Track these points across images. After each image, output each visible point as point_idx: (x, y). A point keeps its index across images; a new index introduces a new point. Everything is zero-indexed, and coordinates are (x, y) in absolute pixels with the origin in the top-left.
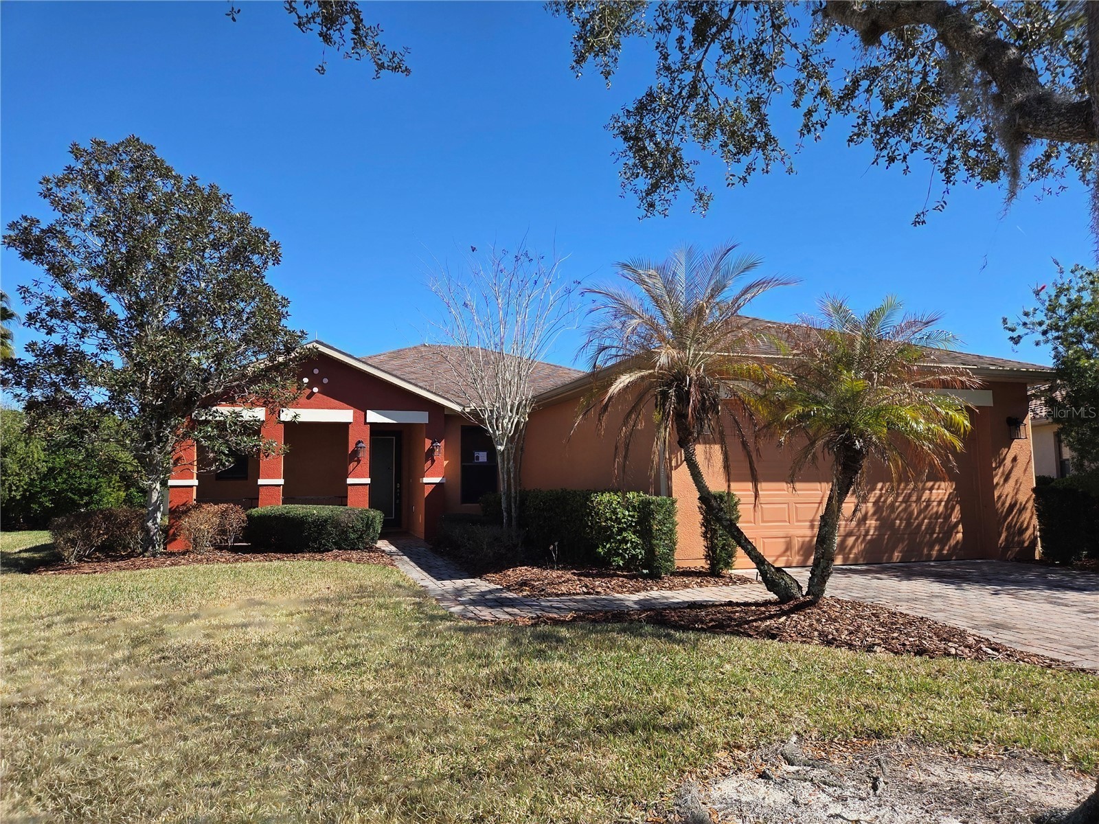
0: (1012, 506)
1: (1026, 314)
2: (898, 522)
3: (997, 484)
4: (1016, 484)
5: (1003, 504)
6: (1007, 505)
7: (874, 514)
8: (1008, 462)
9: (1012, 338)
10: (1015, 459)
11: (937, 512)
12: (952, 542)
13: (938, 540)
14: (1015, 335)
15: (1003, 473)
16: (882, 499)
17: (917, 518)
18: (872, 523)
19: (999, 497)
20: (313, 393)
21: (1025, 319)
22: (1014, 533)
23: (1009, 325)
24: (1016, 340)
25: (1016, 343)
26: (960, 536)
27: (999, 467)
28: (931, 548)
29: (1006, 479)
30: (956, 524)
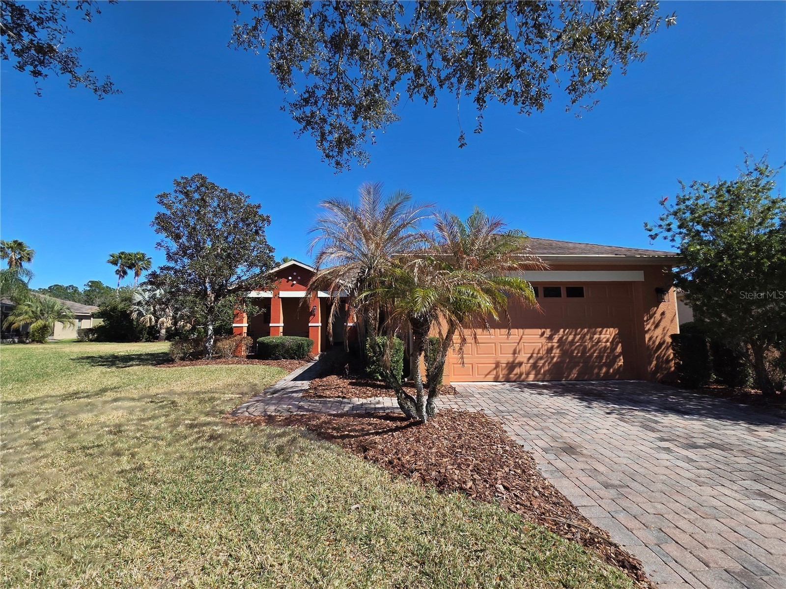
0: (660, 345)
1: (662, 219)
2: (576, 352)
3: (649, 330)
4: (664, 330)
5: (654, 342)
6: (657, 343)
7: (558, 347)
8: (658, 316)
9: (651, 236)
10: (663, 314)
11: (605, 346)
12: (616, 366)
13: (605, 364)
14: (653, 233)
15: (654, 323)
16: (564, 338)
17: (590, 350)
18: (556, 352)
19: (650, 338)
20: (293, 284)
21: (661, 223)
22: (662, 362)
23: (648, 227)
24: (653, 237)
25: (653, 239)
26: (621, 363)
27: (651, 318)
28: (600, 369)
29: (657, 326)
30: (619, 356)
